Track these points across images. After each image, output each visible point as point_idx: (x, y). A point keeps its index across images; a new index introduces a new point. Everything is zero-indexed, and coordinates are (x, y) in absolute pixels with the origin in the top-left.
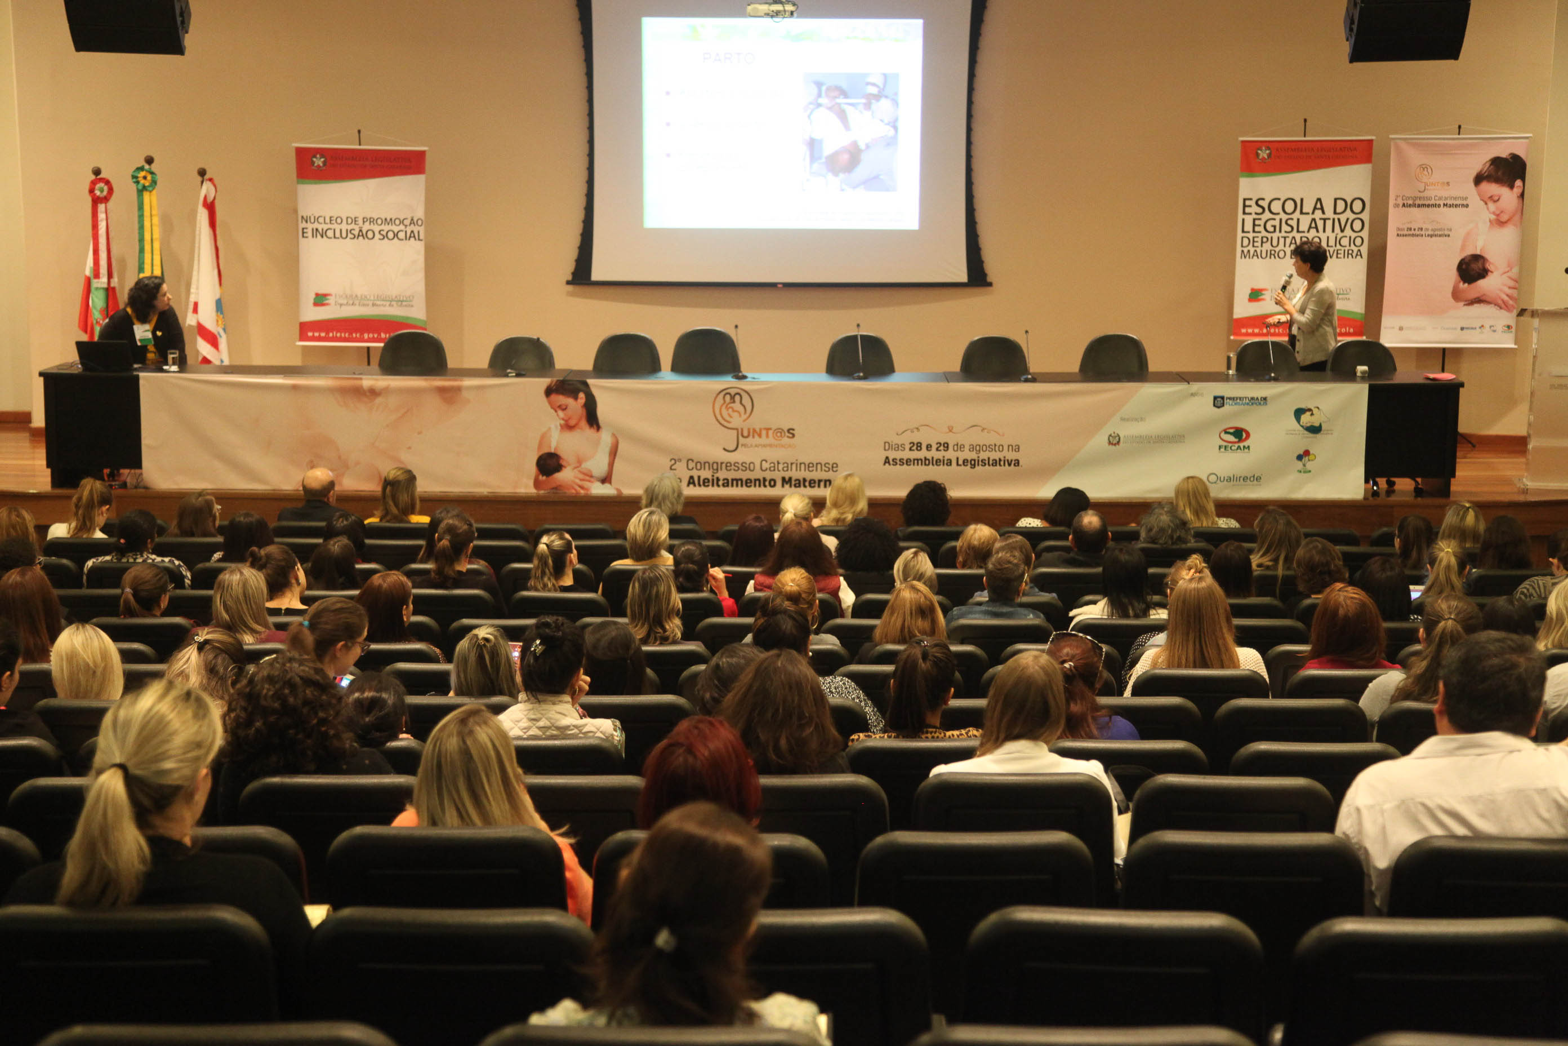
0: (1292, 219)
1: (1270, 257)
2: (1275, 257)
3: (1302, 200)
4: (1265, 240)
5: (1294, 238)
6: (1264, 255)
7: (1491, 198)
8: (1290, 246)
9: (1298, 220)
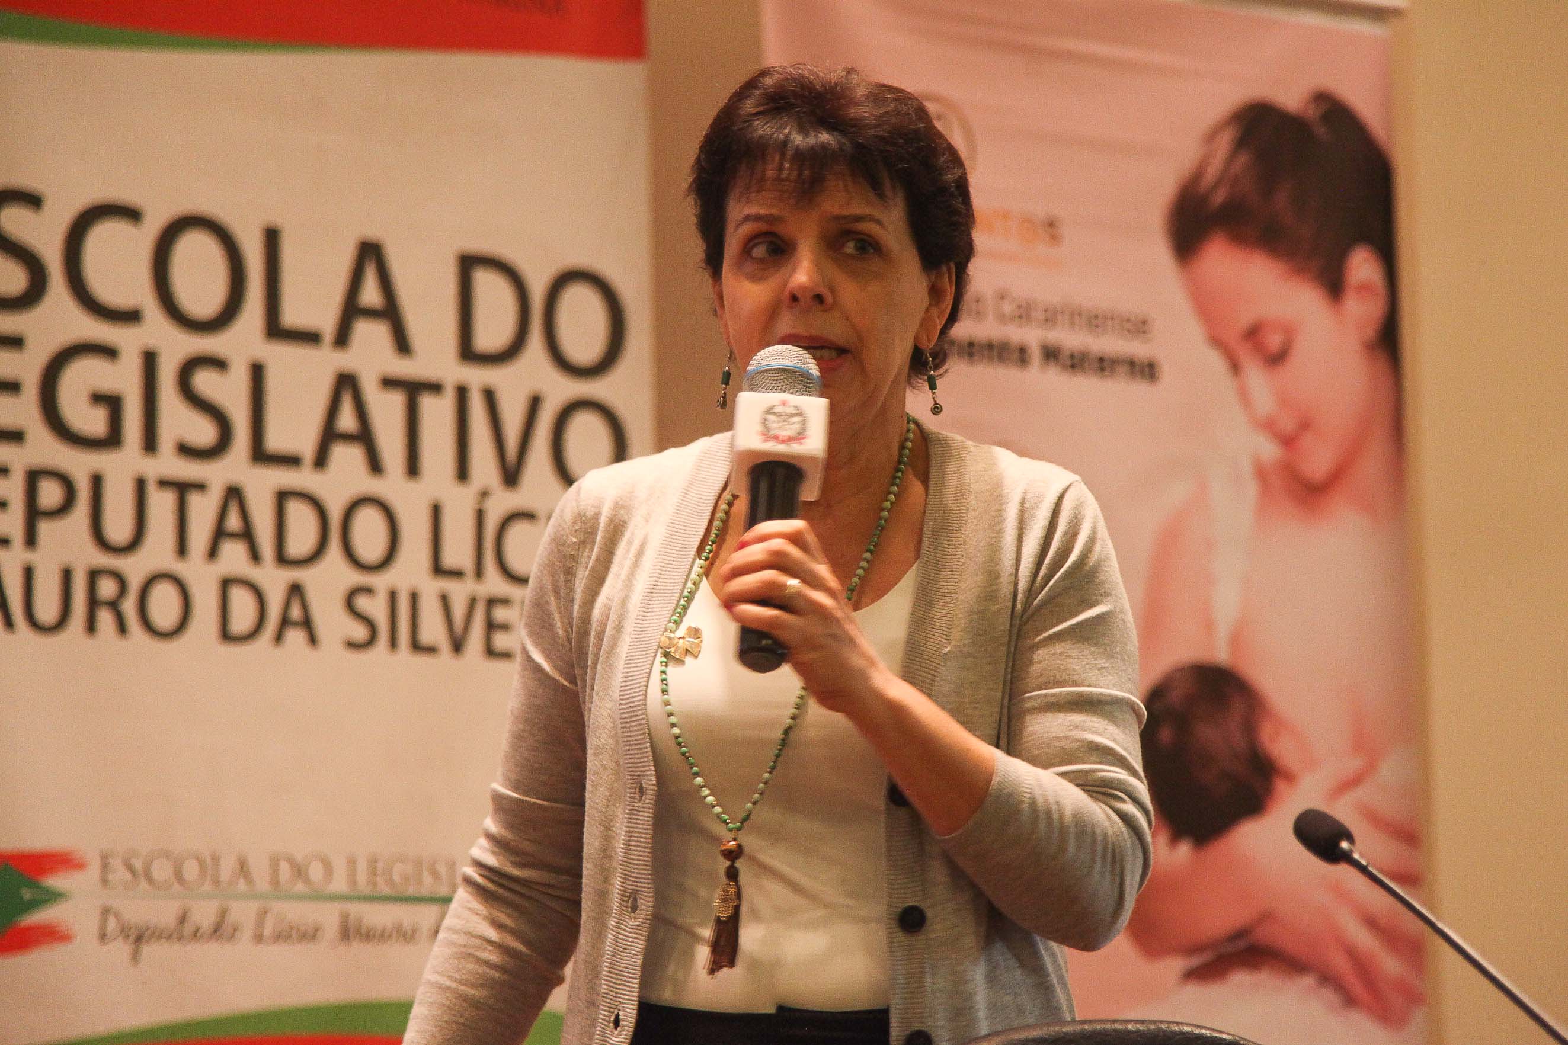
0: (218, 364)
1: (91, 627)
2: (122, 628)
3: (272, 238)
4: (50, 494)
5: (234, 494)
6: (47, 609)
7: (1253, 333)
8: (213, 553)
9: (257, 372)
